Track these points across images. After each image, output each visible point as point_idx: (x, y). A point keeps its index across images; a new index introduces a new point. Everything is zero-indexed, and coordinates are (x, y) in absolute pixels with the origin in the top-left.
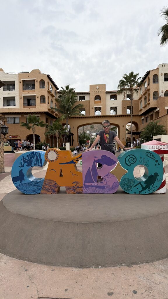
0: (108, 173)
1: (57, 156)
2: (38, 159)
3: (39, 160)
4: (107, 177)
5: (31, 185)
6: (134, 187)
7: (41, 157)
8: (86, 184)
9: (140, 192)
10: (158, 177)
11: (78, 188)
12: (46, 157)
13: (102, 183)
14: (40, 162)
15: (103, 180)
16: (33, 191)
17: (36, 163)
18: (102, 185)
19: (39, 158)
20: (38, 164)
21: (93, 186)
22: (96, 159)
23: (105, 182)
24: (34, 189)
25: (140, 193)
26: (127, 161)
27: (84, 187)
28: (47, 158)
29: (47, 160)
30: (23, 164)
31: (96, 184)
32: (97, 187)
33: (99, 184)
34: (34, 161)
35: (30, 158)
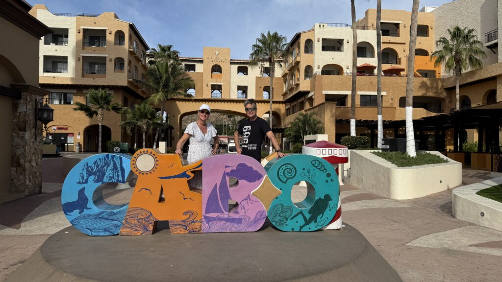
0: (249, 195)
1: (156, 164)
2: (117, 169)
3: (118, 171)
4: (246, 202)
5: (101, 218)
6: (291, 219)
7: (124, 165)
8: (208, 215)
9: (301, 227)
10: (330, 202)
11: (193, 222)
12: (134, 164)
13: (237, 212)
14: (120, 173)
15: (239, 208)
16: (105, 230)
17: (112, 176)
18: (236, 216)
19: (118, 166)
20: (116, 178)
21: (220, 219)
22: (228, 170)
23: (243, 211)
24: (107, 226)
25: (301, 229)
26: (281, 174)
27: (204, 220)
28: (135, 168)
29: (134, 170)
30: (85, 178)
31: (226, 214)
32: (227, 220)
33: (232, 215)
34: (110, 172)
35: (101, 167)
